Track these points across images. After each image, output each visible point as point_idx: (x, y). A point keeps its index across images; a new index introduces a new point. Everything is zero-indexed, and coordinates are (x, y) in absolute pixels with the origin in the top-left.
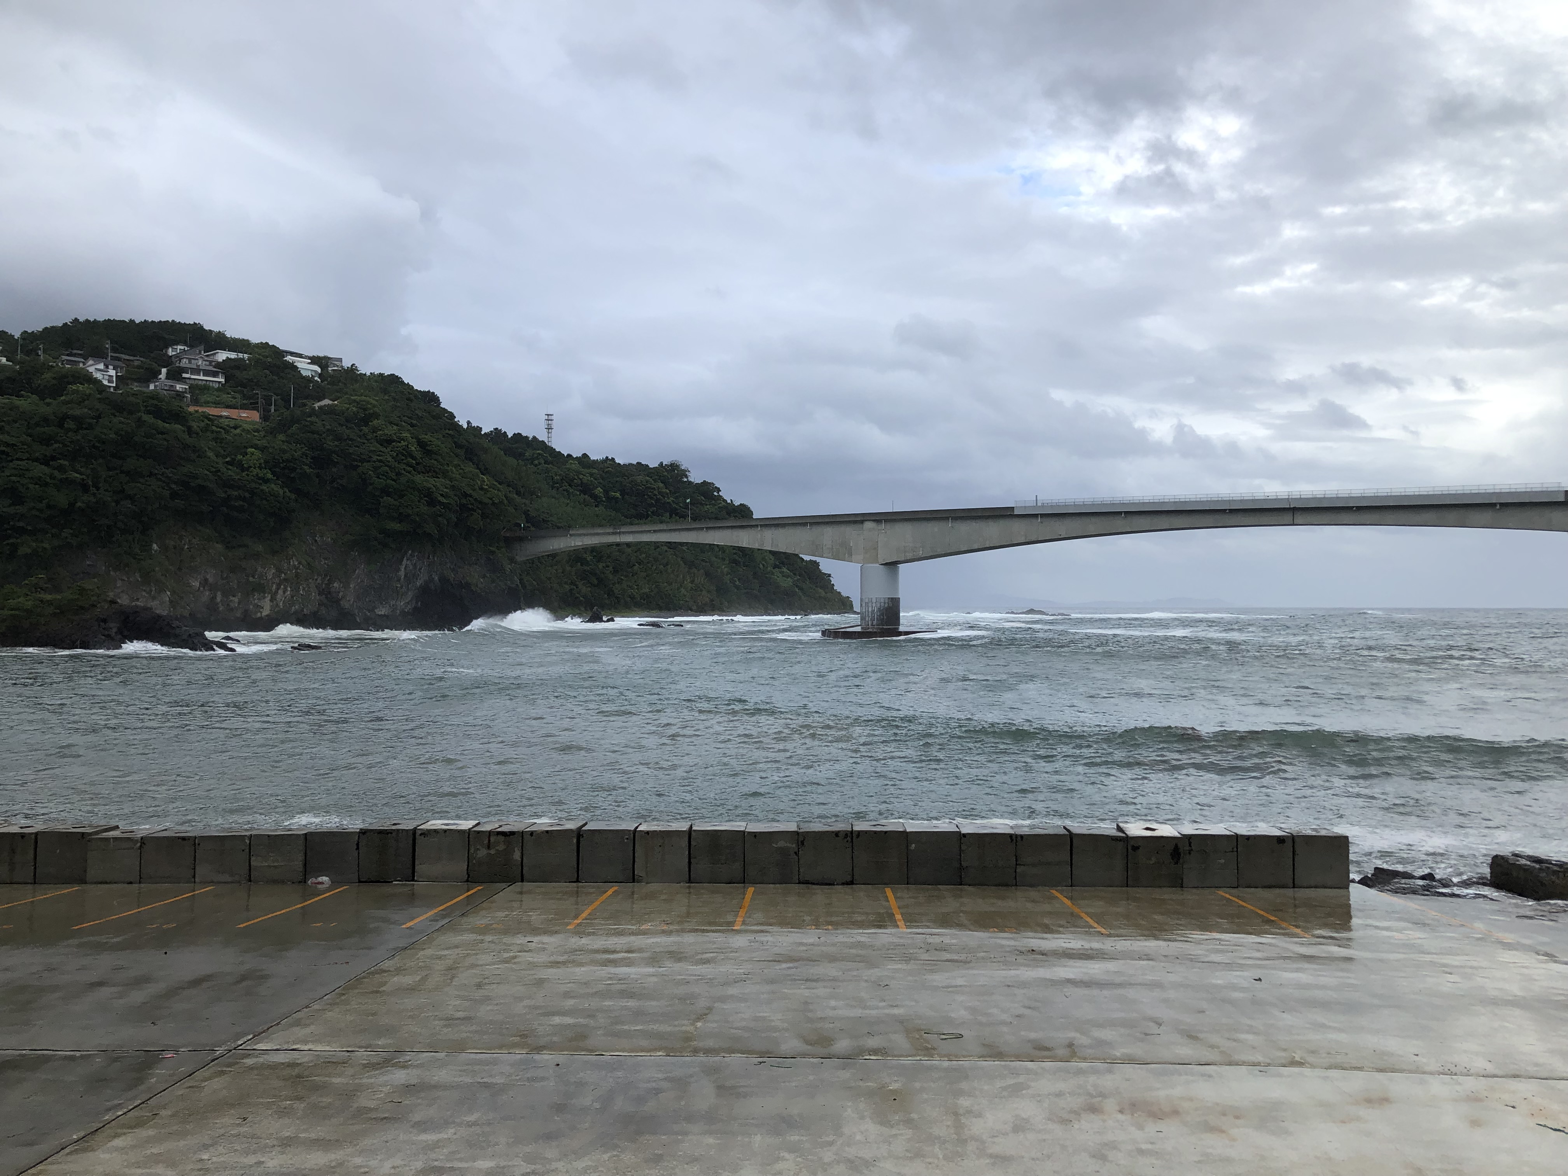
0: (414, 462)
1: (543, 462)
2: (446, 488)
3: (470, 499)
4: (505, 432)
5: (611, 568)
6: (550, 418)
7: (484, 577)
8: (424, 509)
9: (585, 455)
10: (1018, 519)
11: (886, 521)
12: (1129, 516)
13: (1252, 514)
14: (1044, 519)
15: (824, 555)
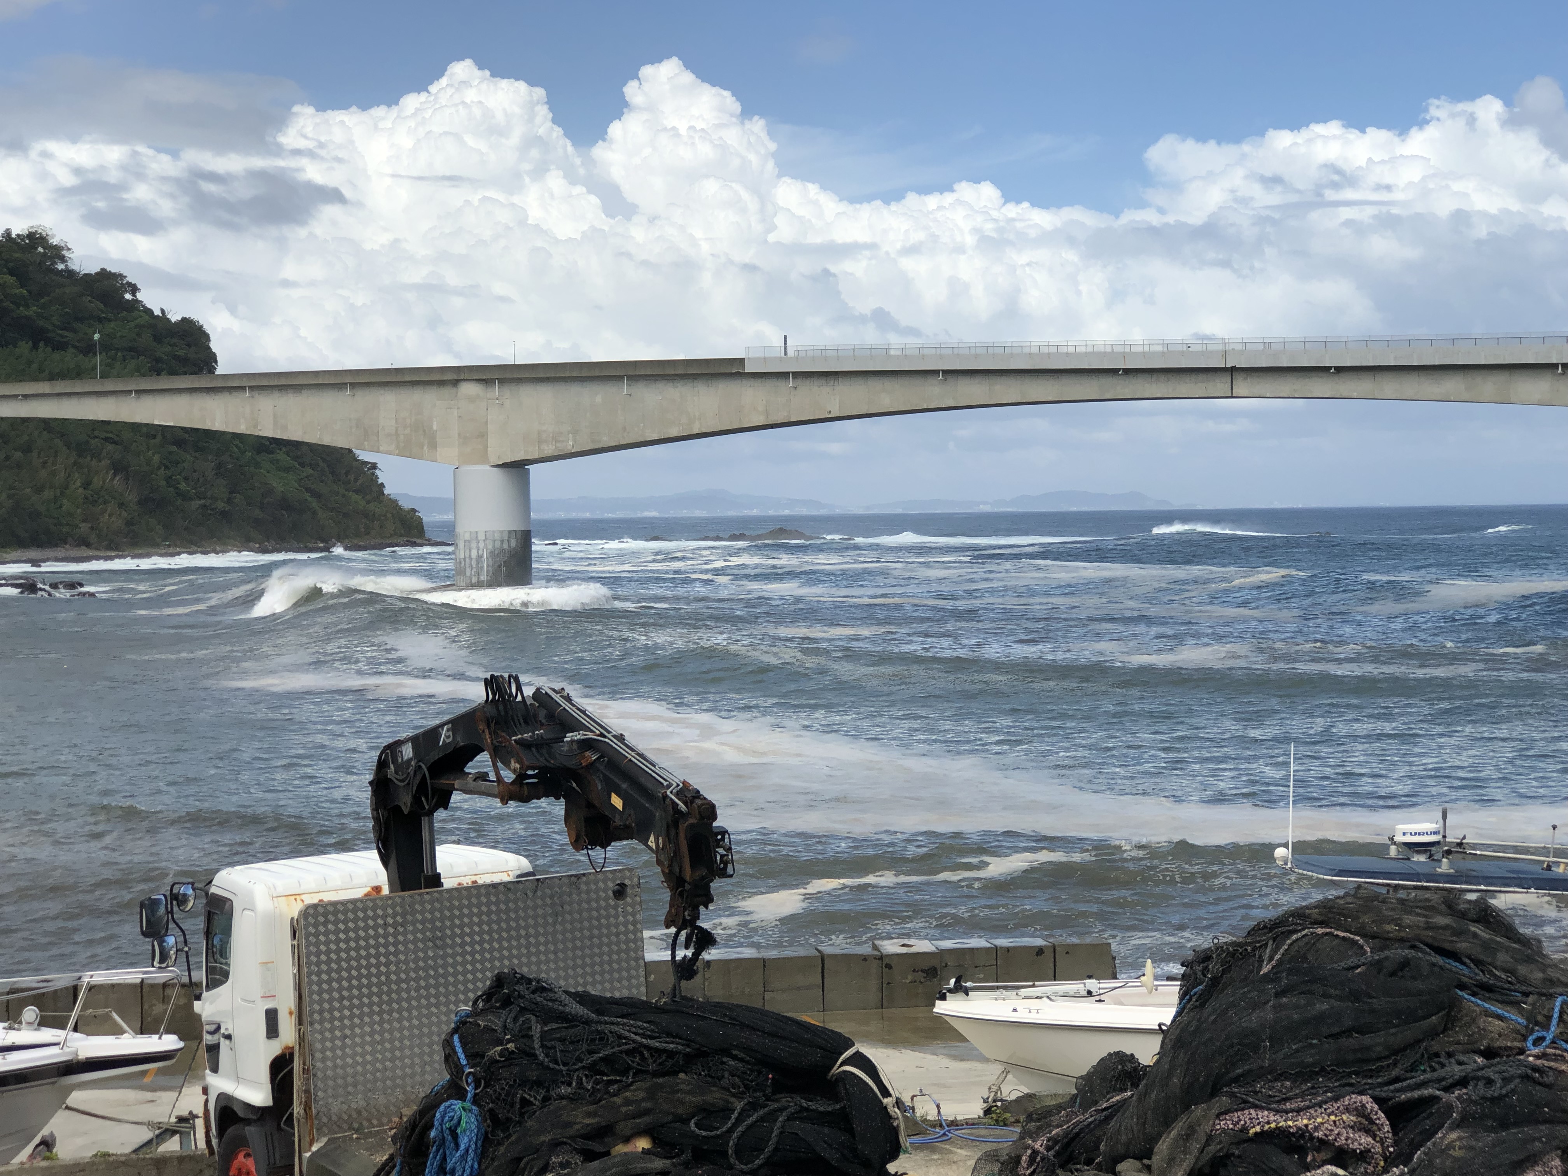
10: (752, 382)
11: (502, 381)
12: (951, 380)
13: (1162, 377)
14: (799, 382)
15: (381, 448)
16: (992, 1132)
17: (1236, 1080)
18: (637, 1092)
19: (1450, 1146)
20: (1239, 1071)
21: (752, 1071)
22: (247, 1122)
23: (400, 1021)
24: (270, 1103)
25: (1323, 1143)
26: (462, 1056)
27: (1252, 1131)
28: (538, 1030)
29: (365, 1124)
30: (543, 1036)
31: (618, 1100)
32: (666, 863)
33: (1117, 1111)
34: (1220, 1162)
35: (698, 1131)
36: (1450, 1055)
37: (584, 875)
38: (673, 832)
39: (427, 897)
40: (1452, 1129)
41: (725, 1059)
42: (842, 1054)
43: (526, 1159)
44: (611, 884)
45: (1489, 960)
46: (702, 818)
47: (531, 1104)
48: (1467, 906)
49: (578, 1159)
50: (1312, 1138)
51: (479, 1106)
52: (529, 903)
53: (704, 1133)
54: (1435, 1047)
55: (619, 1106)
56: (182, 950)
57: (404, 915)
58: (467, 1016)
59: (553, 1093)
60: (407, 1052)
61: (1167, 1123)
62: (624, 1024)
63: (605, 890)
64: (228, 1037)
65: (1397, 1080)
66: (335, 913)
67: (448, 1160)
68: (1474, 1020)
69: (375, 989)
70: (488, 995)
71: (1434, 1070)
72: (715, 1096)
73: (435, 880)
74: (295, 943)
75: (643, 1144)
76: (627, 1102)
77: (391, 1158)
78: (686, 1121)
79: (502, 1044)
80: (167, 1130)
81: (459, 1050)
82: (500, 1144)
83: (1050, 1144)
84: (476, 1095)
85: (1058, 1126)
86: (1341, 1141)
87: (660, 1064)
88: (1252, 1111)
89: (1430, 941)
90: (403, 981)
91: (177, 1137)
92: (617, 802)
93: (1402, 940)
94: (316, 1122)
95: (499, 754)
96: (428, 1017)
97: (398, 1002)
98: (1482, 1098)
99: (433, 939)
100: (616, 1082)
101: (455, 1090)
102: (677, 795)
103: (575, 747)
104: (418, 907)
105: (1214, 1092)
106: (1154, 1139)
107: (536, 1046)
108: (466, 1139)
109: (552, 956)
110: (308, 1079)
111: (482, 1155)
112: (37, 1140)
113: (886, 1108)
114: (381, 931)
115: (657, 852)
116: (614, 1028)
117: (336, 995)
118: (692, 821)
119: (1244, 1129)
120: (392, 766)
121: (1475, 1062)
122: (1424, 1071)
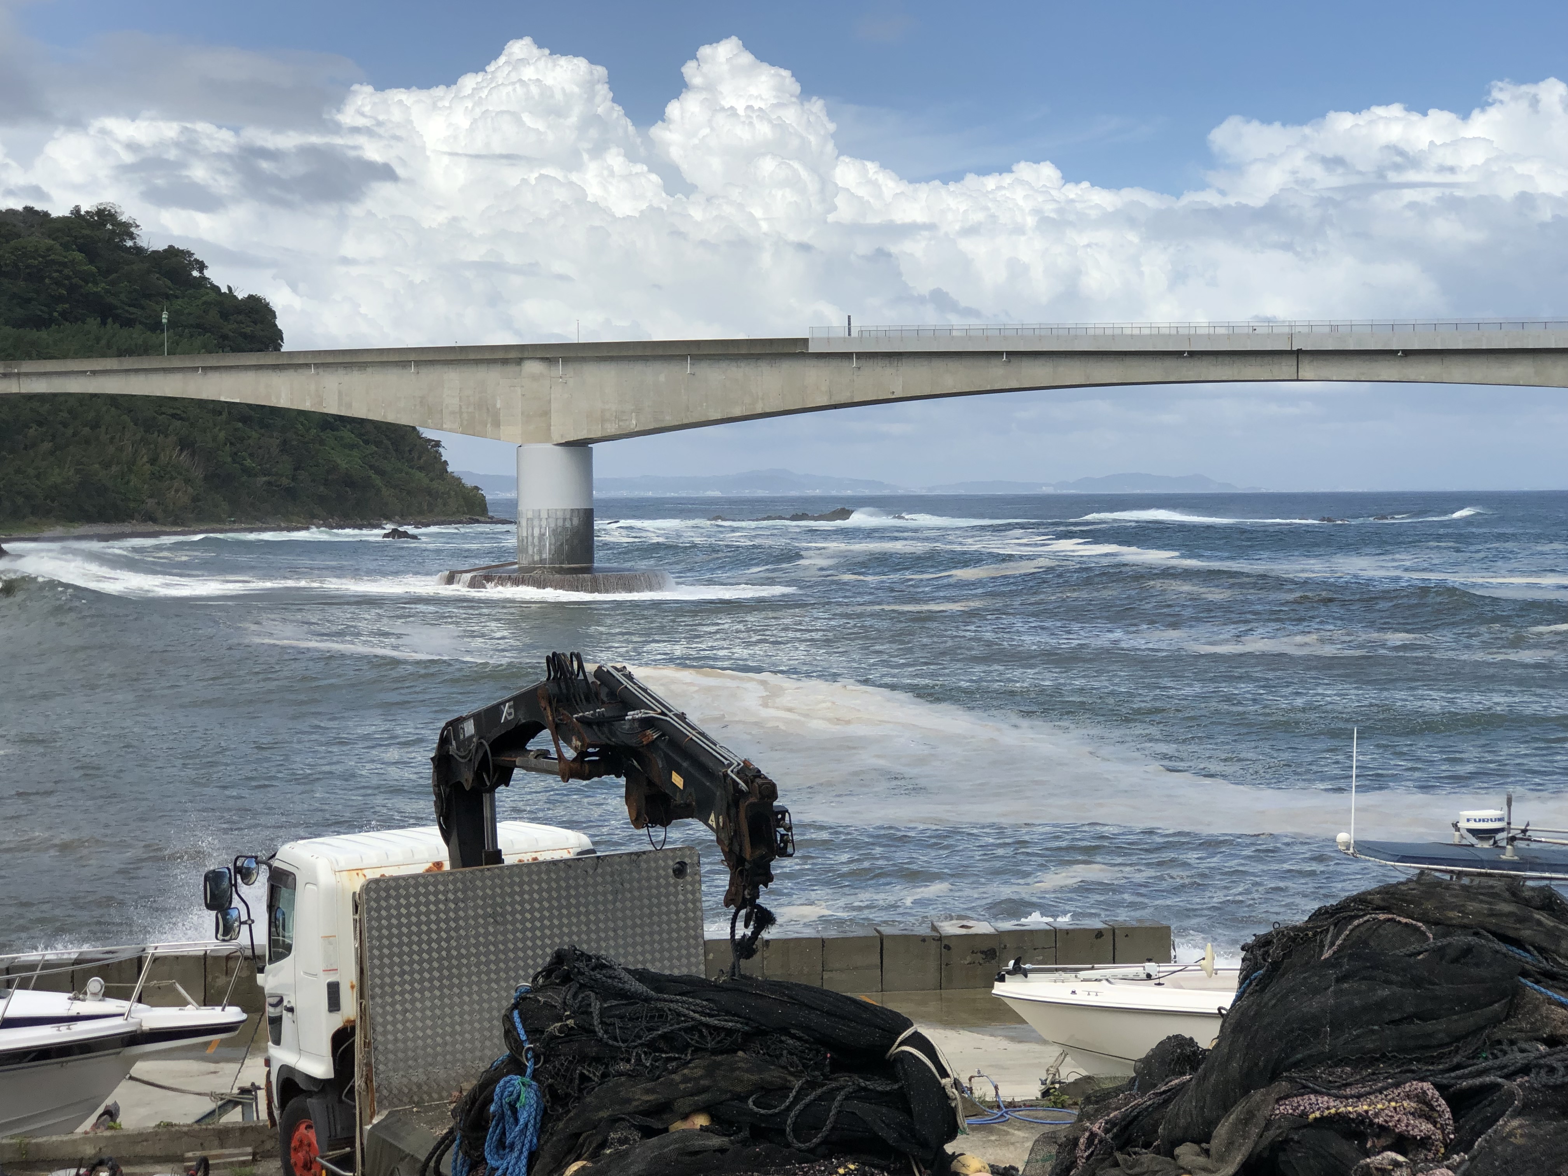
10: (813, 362)
11: (566, 360)
12: (1015, 360)
13: (1227, 359)
14: (863, 362)
15: (445, 426)
16: (1050, 1114)
17: (1296, 1065)
18: (696, 1069)
19: (1511, 1134)
20: (1299, 1056)
21: (810, 1050)
22: (310, 1094)
23: (460, 996)
24: (332, 1076)
25: (1383, 1130)
26: (522, 1032)
27: (1312, 1116)
28: (598, 1006)
29: (426, 1097)
30: (603, 1012)
31: (676, 1077)
32: (726, 842)
33: (1175, 1095)
34: (1279, 1146)
35: (756, 1109)
36: (1512, 1043)
37: (644, 853)
38: (733, 811)
39: (487, 873)
40: (1513, 1116)
41: (783, 1038)
42: (900, 1034)
43: (584, 1135)
44: (671, 863)
45: (1553, 948)
46: (762, 797)
47: (589, 1079)
48: (1531, 893)
49: (636, 1135)
50: (1372, 1124)
51: (538, 1081)
52: (590, 880)
53: (762, 1111)
54: (1498, 1035)
55: (678, 1084)
56: (245, 923)
57: (464, 891)
58: (527, 992)
59: (611, 1069)
60: (467, 1027)
61: (1226, 1108)
62: (684, 1002)
63: (665, 869)
64: (291, 1010)
65: (1458, 1067)
66: (397, 888)
67: (507, 1134)
68: (1537, 1008)
69: (435, 964)
70: (548, 972)
71: (1496, 1057)
72: (773, 1075)
73: (496, 856)
74: (357, 917)
75: (701, 1121)
76: (686, 1080)
77: (451, 1131)
78: (744, 1099)
79: (561, 1020)
80: (229, 1101)
81: (519, 1026)
82: (559, 1119)
83: (1108, 1126)
84: (535, 1070)
85: (1116, 1109)
86: (1402, 1127)
87: (719, 1042)
88: (1312, 1096)
89: (1493, 929)
90: (463, 956)
91: (239, 1109)
92: (678, 780)
93: (1464, 927)
94: (377, 1095)
95: (561, 732)
96: (489, 992)
97: (459, 977)
98: (1544, 1086)
99: (493, 915)
100: (675, 1059)
101: (514, 1065)
102: (738, 774)
103: (636, 725)
104: (479, 883)
105: (1274, 1076)
106: (1212, 1124)
107: (596, 1023)
108: (525, 1115)
109: (611, 934)
110: (369, 1052)
111: (541, 1130)
112: (100, 1110)
113: (944, 1088)
114: (442, 906)
115: (717, 831)
116: (673, 1006)
117: (397, 969)
118: (753, 800)
119: (1304, 1114)
120: (454, 743)
121: (1538, 1050)
122: (1486, 1059)
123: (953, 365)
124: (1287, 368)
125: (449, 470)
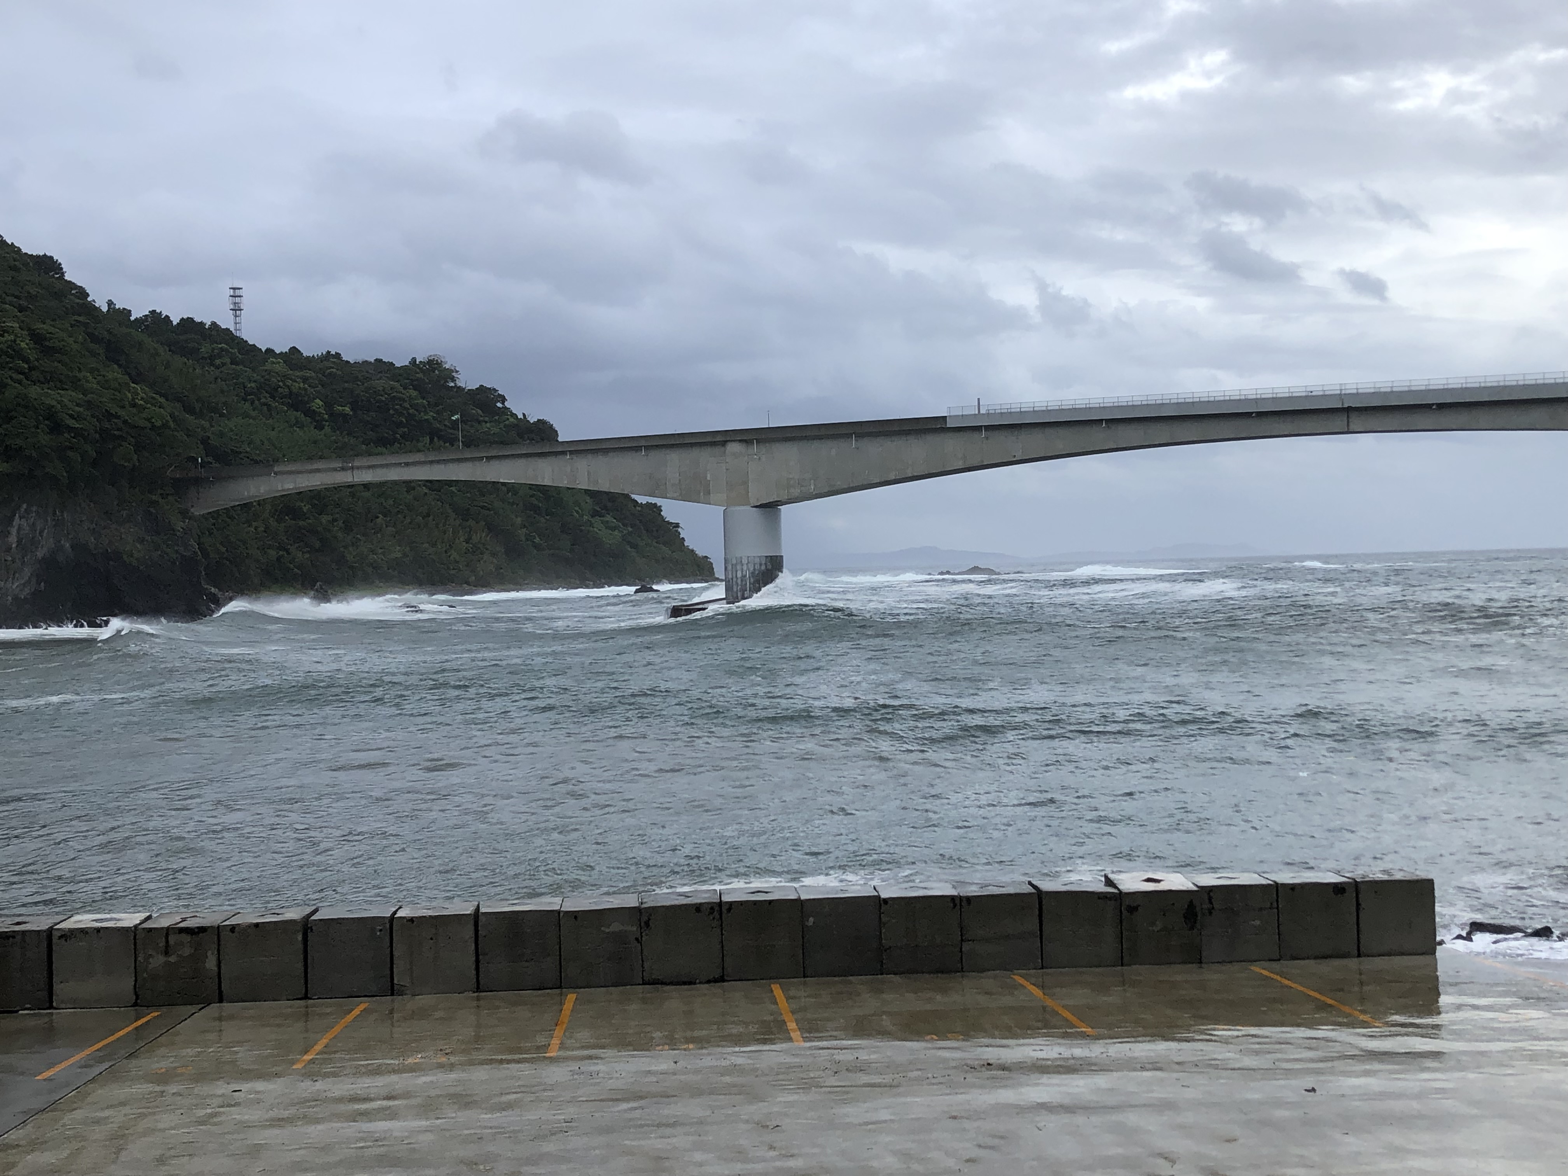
0: (26, 366)
1: (228, 361)
2: (77, 405)
3: (116, 421)
4: (167, 316)
5: (340, 523)
6: (238, 292)
7: (142, 541)
8: (44, 439)
9: (294, 350)
10: (952, 435)
11: (760, 441)
12: (1113, 426)
13: (1289, 418)
14: (991, 433)
15: (668, 495)
123: (1062, 432)
124: (1340, 422)
125: (686, 544)
